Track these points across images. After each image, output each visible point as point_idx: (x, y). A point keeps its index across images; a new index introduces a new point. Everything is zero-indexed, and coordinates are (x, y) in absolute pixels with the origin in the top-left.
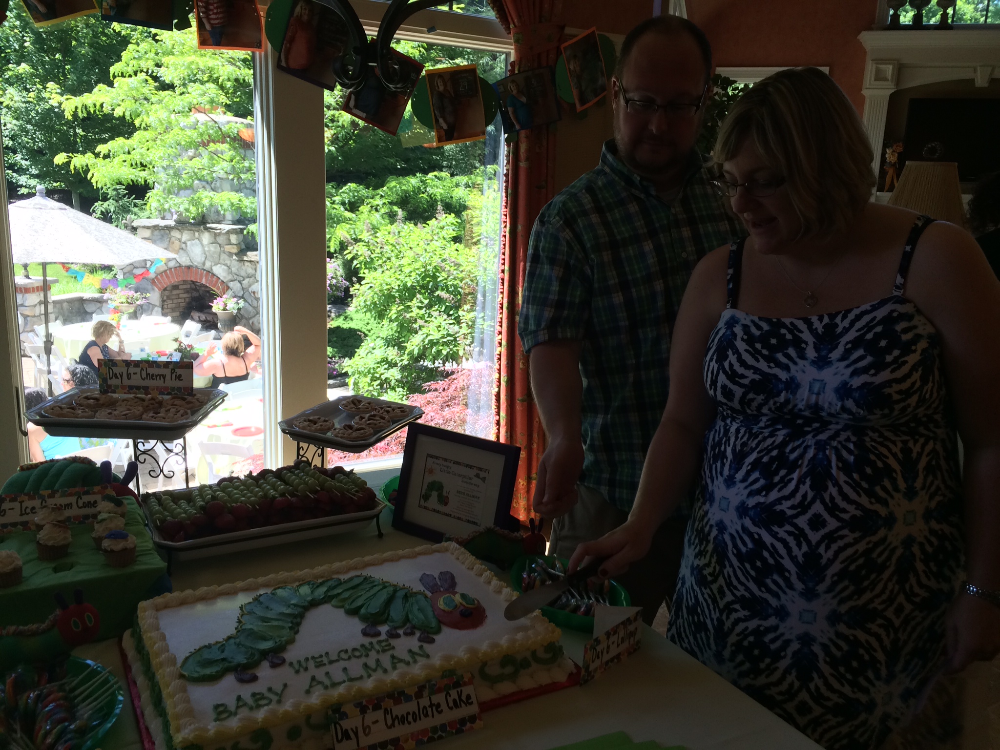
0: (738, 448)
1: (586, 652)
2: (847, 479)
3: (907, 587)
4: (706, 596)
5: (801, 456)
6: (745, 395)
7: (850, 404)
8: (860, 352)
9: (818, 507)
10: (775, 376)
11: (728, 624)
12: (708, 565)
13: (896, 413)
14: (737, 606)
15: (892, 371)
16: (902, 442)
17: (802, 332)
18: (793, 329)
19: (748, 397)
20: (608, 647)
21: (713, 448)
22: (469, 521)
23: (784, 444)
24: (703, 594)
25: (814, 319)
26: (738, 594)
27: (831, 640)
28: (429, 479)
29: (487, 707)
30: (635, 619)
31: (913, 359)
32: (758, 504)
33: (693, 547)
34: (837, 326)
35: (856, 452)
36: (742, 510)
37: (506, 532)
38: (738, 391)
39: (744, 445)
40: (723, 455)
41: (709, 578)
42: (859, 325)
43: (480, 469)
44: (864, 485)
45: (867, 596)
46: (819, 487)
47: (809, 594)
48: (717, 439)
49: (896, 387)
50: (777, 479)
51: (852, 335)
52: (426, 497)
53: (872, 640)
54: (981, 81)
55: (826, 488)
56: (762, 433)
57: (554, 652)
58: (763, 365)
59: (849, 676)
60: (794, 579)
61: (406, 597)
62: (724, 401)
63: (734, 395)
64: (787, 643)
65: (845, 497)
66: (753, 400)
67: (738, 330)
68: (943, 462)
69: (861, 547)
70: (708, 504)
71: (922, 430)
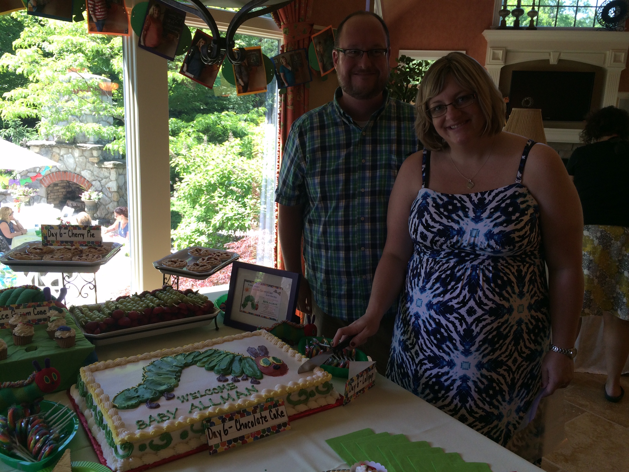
0: (428, 270)
1: (346, 386)
2: (488, 287)
3: (519, 347)
4: (408, 357)
5: (463, 274)
6: (434, 237)
7: (492, 243)
8: (498, 214)
9: (472, 303)
10: (452, 227)
11: (421, 372)
12: (409, 339)
13: (516, 248)
14: (426, 362)
15: (515, 225)
16: (517, 266)
17: (466, 202)
18: (461, 200)
19: (435, 239)
20: (358, 384)
21: (412, 271)
22: (271, 319)
23: (454, 267)
24: (406, 356)
25: (473, 195)
26: (427, 354)
27: (478, 378)
28: (246, 294)
29: (292, 418)
30: (372, 368)
31: (526, 218)
32: (439, 302)
33: (400, 329)
34: (485, 199)
35: (493, 272)
36: (430, 306)
37: (294, 323)
38: (430, 236)
39: (431, 268)
40: (419, 275)
41: (410, 346)
42: (497, 199)
43: (277, 288)
44: (497, 290)
45: (498, 353)
46: (473, 291)
47: (467, 353)
48: (415, 265)
49: (517, 234)
50: (449, 287)
51: (494, 204)
52: (244, 305)
53: (501, 378)
54: (553, 61)
55: (477, 292)
56: (441, 261)
57: (327, 387)
58: (444, 221)
59: (488, 399)
60: (458, 344)
61: (241, 360)
62: (421, 241)
63: (427, 238)
64: (454, 381)
65: (487, 297)
66: (438, 241)
67: (429, 200)
68: (538, 278)
69: (495, 325)
70: (409, 303)
71: (527, 259)
